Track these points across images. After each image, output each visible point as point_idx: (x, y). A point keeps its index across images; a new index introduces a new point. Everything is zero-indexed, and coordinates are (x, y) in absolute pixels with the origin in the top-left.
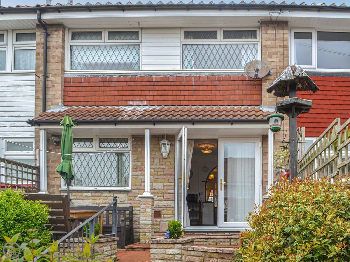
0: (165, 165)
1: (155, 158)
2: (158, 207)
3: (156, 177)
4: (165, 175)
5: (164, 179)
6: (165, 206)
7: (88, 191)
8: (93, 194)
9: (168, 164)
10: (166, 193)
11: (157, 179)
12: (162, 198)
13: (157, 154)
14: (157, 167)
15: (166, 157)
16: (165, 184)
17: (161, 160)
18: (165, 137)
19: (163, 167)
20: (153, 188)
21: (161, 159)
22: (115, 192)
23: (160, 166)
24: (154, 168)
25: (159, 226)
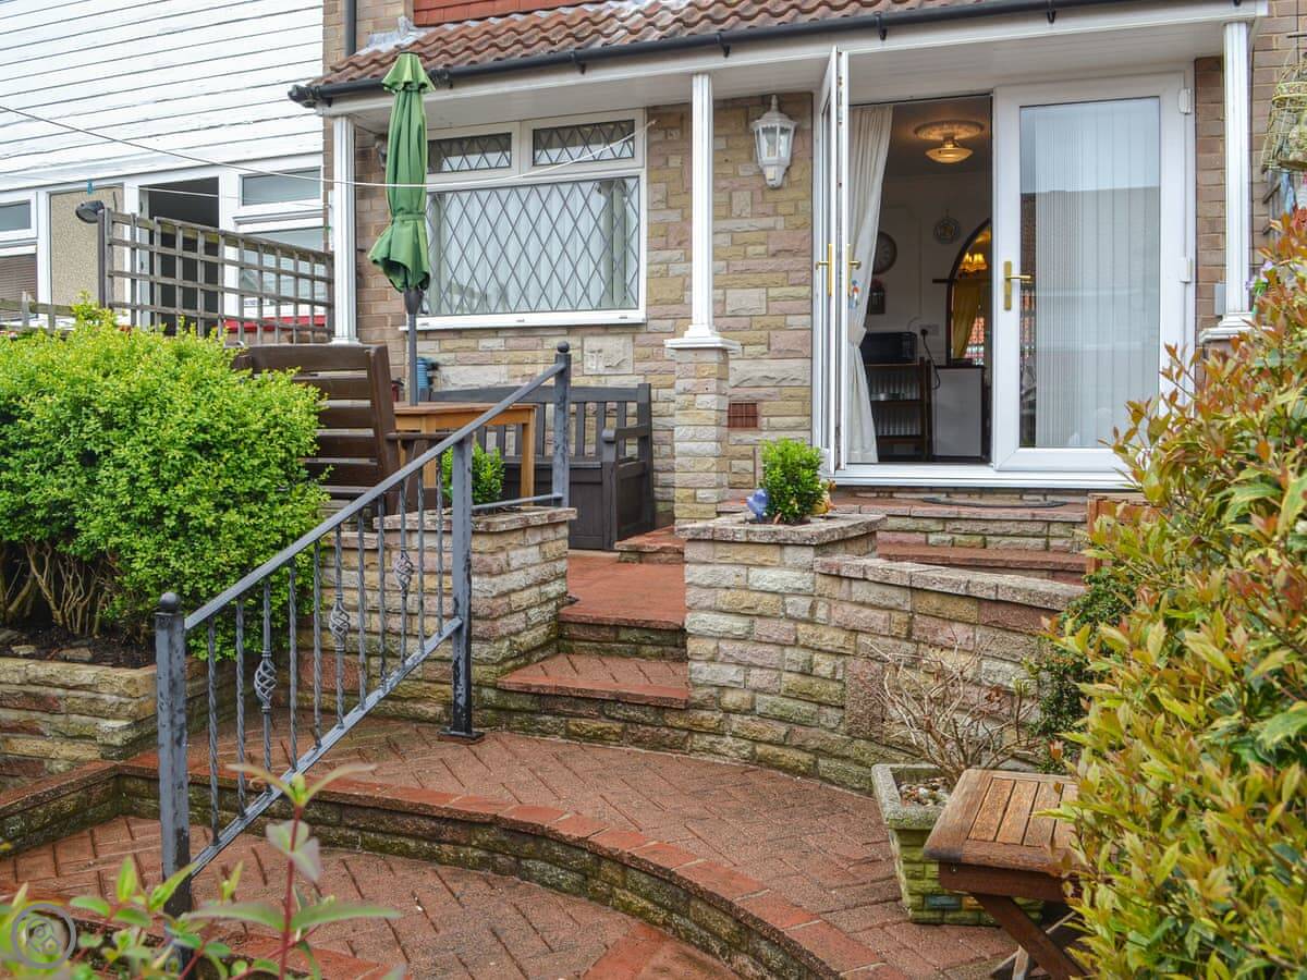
0: (776, 214)
1: (735, 190)
2: (745, 384)
3: (740, 265)
4: (774, 255)
5: (772, 271)
6: (774, 383)
7: (495, 331)
8: (512, 342)
9: (786, 212)
10: (778, 328)
11: (742, 272)
12: (764, 349)
13: (741, 173)
14: (744, 224)
15: (778, 181)
16: (774, 292)
17: (758, 196)
18: (774, 101)
19: (767, 222)
20: (728, 309)
21: (759, 192)
22: (589, 331)
23: (753, 222)
24: (731, 231)
25: (750, 462)
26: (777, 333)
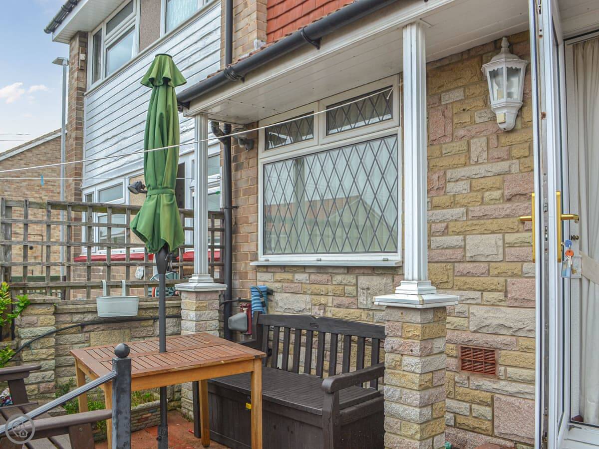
0: (510, 157)
1: (473, 137)
2: (484, 330)
3: (477, 210)
4: (509, 200)
5: (508, 216)
6: (510, 332)
8: (313, 277)
9: (519, 155)
10: (514, 275)
11: (479, 218)
12: (501, 295)
13: (478, 120)
14: (481, 170)
15: (510, 122)
16: (510, 238)
17: (494, 141)
18: (504, 44)
19: (503, 166)
20: (468, 255)
21: (495, 137)
23: (488, 167)
24: (468, 178)
25: (488, 409)
26: (514, 280)
